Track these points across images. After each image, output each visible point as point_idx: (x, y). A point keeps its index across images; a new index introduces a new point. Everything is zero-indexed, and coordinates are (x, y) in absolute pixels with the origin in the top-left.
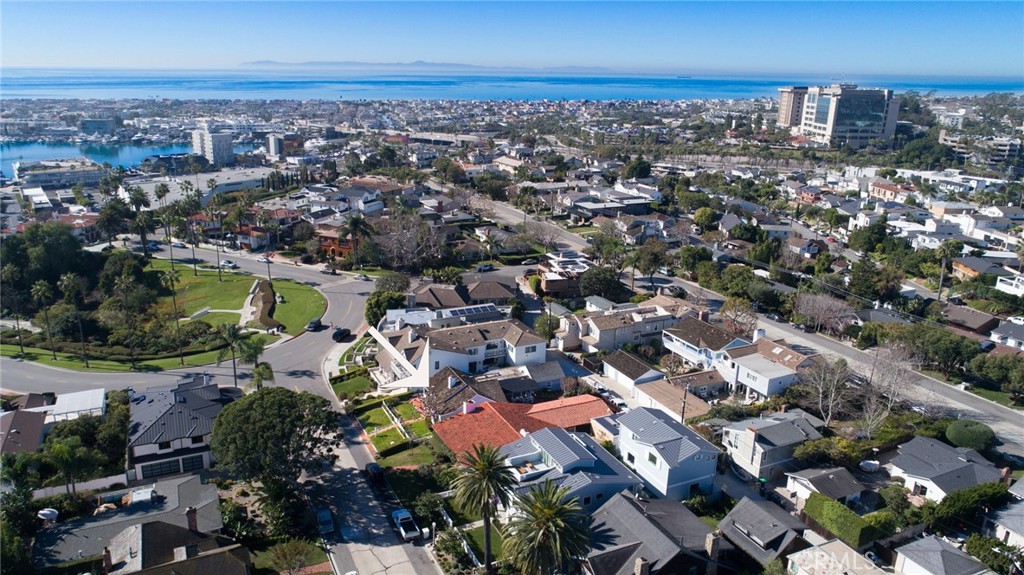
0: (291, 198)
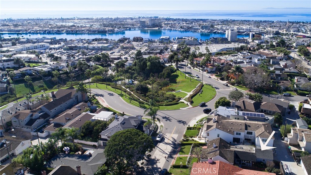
0: (232, 56)
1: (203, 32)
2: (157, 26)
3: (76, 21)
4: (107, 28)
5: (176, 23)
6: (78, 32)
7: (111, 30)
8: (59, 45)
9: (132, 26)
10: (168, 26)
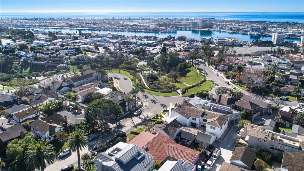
1: (252, 34)
2: (208, 27)
3: (140, 21)
4: (161, 28)
5: (228, 25)
6: (137, 30)
7: (164, 29)
8: (117, 40)
9: (185, 26)
10: (218, 27)
